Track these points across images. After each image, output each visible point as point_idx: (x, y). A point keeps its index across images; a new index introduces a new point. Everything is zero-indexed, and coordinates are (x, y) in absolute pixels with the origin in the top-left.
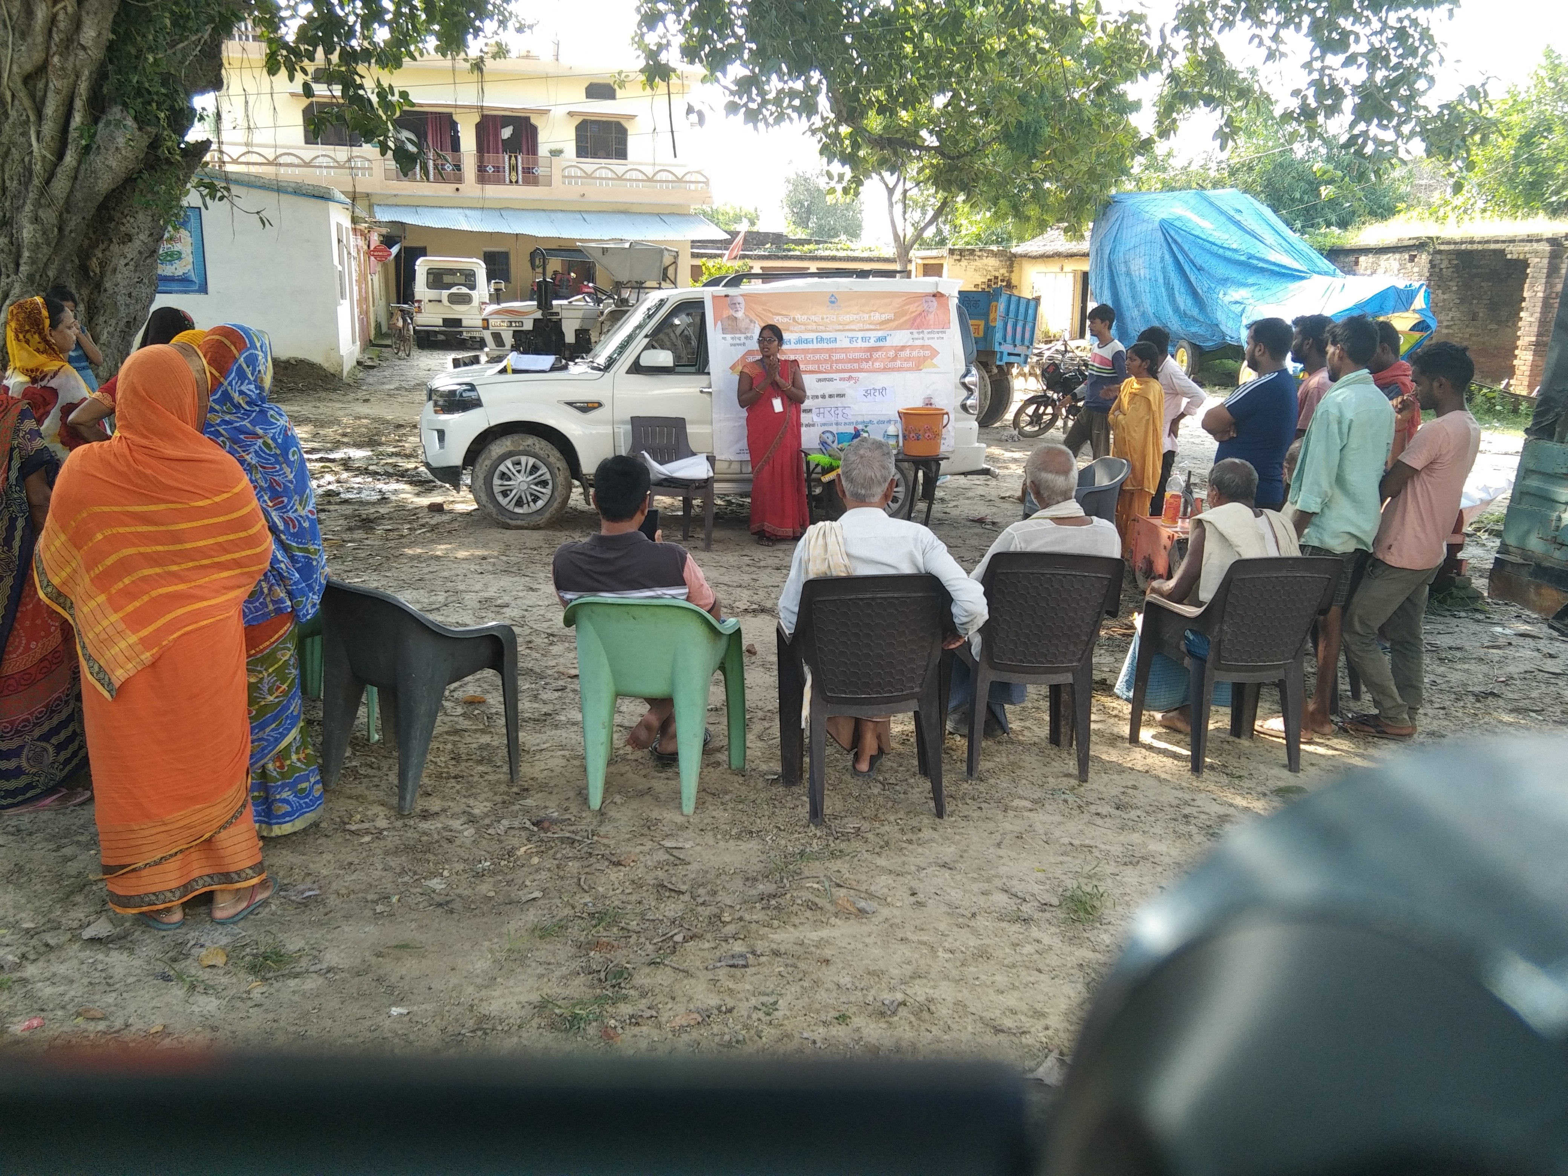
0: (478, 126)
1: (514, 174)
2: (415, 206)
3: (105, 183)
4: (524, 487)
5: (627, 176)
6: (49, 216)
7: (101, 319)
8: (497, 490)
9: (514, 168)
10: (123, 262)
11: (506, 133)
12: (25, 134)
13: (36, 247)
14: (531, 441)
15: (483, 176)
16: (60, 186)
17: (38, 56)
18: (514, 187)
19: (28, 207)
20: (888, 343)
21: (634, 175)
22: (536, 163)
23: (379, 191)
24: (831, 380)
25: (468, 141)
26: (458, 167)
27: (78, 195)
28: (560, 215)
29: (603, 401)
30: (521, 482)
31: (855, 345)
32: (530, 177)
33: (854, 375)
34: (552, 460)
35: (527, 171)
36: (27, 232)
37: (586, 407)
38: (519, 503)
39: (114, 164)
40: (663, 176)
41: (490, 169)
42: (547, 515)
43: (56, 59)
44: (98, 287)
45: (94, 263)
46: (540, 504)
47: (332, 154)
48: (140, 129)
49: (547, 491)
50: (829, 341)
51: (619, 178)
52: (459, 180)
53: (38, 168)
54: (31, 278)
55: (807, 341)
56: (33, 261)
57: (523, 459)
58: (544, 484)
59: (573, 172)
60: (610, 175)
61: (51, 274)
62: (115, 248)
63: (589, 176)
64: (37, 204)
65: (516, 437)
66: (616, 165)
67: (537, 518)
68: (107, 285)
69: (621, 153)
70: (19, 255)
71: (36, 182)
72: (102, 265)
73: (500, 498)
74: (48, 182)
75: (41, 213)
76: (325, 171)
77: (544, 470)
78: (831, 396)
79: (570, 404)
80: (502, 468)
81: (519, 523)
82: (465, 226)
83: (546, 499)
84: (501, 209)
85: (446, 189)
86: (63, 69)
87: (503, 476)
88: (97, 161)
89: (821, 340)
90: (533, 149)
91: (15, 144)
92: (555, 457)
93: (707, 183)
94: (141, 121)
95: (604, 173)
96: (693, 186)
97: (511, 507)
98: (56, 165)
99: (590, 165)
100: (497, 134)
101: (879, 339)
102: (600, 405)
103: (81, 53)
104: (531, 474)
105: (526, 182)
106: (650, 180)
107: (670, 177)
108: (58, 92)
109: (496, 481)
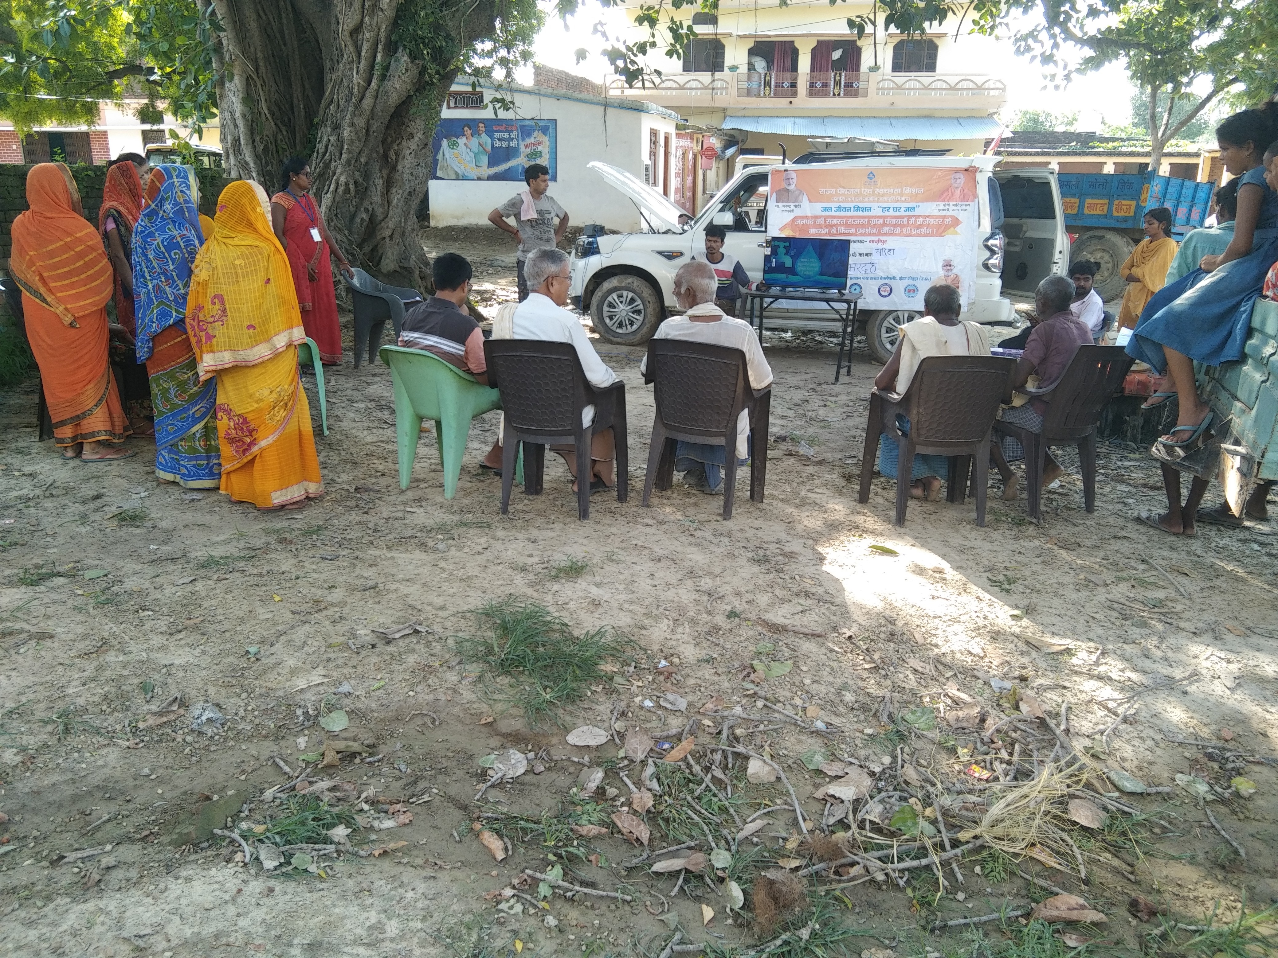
0: (814, 50)
1: (837, 88)
2: (757, 117)
3: (393, 99)
4: (624, 313)
5: (933, 86)
6: (360, 122)
7: (394, 190)
8: (605, 314)
9: (837, 83)
10: (408, 152)
11: (836, 55)
12: (351, 69)
13: (352, 142)
14: (630, 280)
15: (813, 91)
16: (368, 102)
17: (357, 17)
18: (837, 99)
19: (348, 116)
20: (917, 212)
21: (939, 85)
22: (858, 79)
23: (732, 106)
24: (862, 242)
25: (804, 63)
26: (794, 85)
27: (378, 108)
28: (872, 121)
29: (683, 251)
30: (622, 310)
31: (887, 214)
32: (851, 90)
33: (882, 238)
34: (645, 294)
35: (848, 85)
36: (346, 132)
37: (671, 256)
38: (621, 325)
39: (398, 86)
40: (965, 84)
41: (819, 85)
42: (639, 336)
43: (367, 19)
44: (394, 168)
45: (392, 154)
46: (635, 327)
47: (700, 78)
48: (412, 62)
49: (640, 318)
50: (864, 209)
51: (926, 88)
52: (795, 95)
53: (355, 90)
54: (348, 162)
55: (845, 209)
56: (350, 151)
57: (625, 293)
58: (638, 312)
59: (886, 84)
60: (918, 85)
61: (363, 160)
62: (404, 143)
63: (899, 87)
64: (354, 115)
65: (621, 277)
66: (924, 78)
67: (632, 337)
68: (400, 167)
69: (931, 67)
70: (342, 148)
71: (354, 100)
72: (397, 154)
73: (607, 321)
74: (361, 100)
75: (355, 120)
76: (694, 92)
77: (639, 302)
78: (860, 255)
79: (660, 253)
80: (610, 299)
81: (619, 340)
82: (789, 132)
83: (639, 323)
84: (824, 118)
85: (783, 102)
86: (371, 25)
87: (611, 305)
88: (388, 84)
89: (858, 209)
90: (856, 67)
91: (345, 76)
92: (647, 292)
93: (1003, 89)
94: (413, 57)
95: (912, 84)
96: (992, 93)
97: (614, 328)
98: (367, 89)
99: (902, 78)
100: (829, 55)
101: (908, 209)
102: (681, 254)
103: (381, 14)
104: (630, 304)
105: (846, 95)
106: (952, 88)
107: (971, 85)
108: (368, 40)
109: (605, 308)
